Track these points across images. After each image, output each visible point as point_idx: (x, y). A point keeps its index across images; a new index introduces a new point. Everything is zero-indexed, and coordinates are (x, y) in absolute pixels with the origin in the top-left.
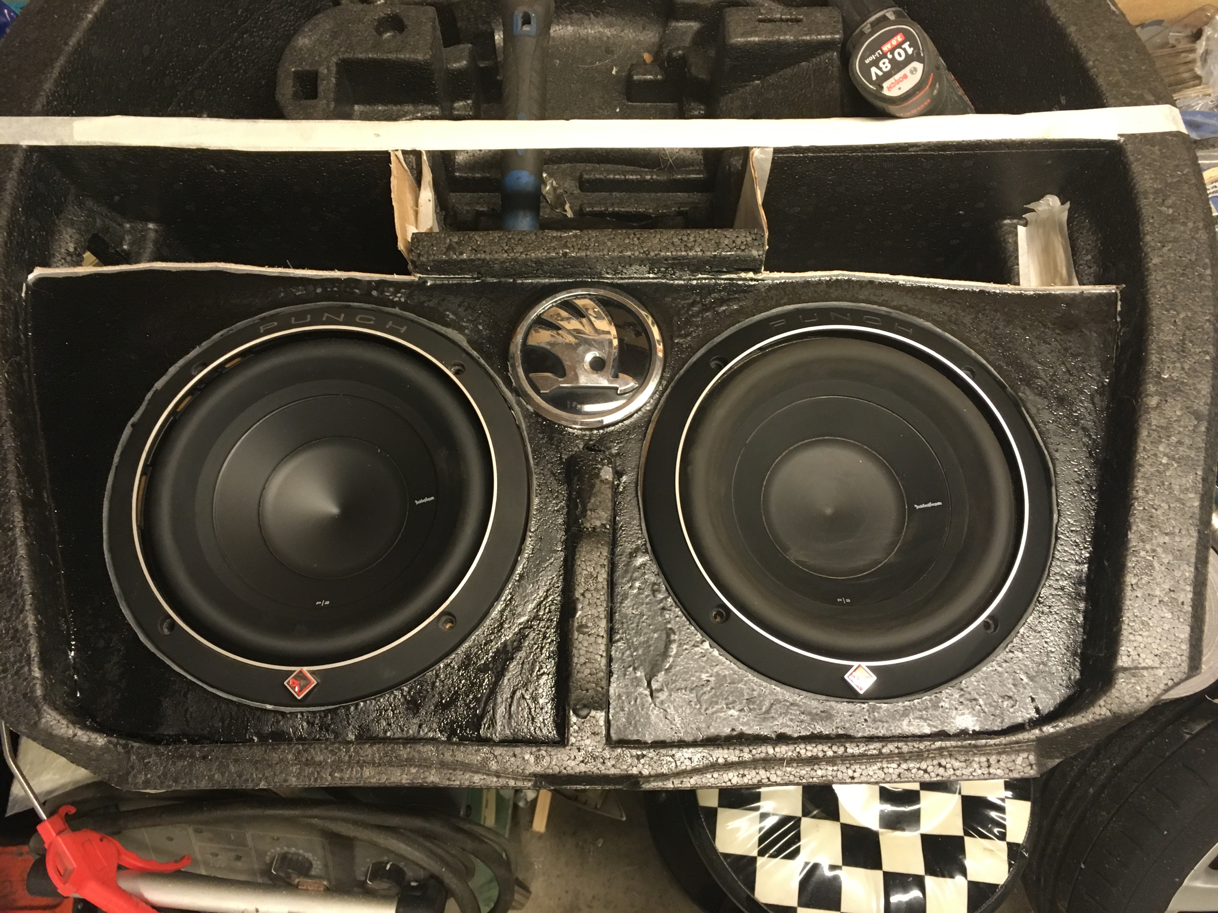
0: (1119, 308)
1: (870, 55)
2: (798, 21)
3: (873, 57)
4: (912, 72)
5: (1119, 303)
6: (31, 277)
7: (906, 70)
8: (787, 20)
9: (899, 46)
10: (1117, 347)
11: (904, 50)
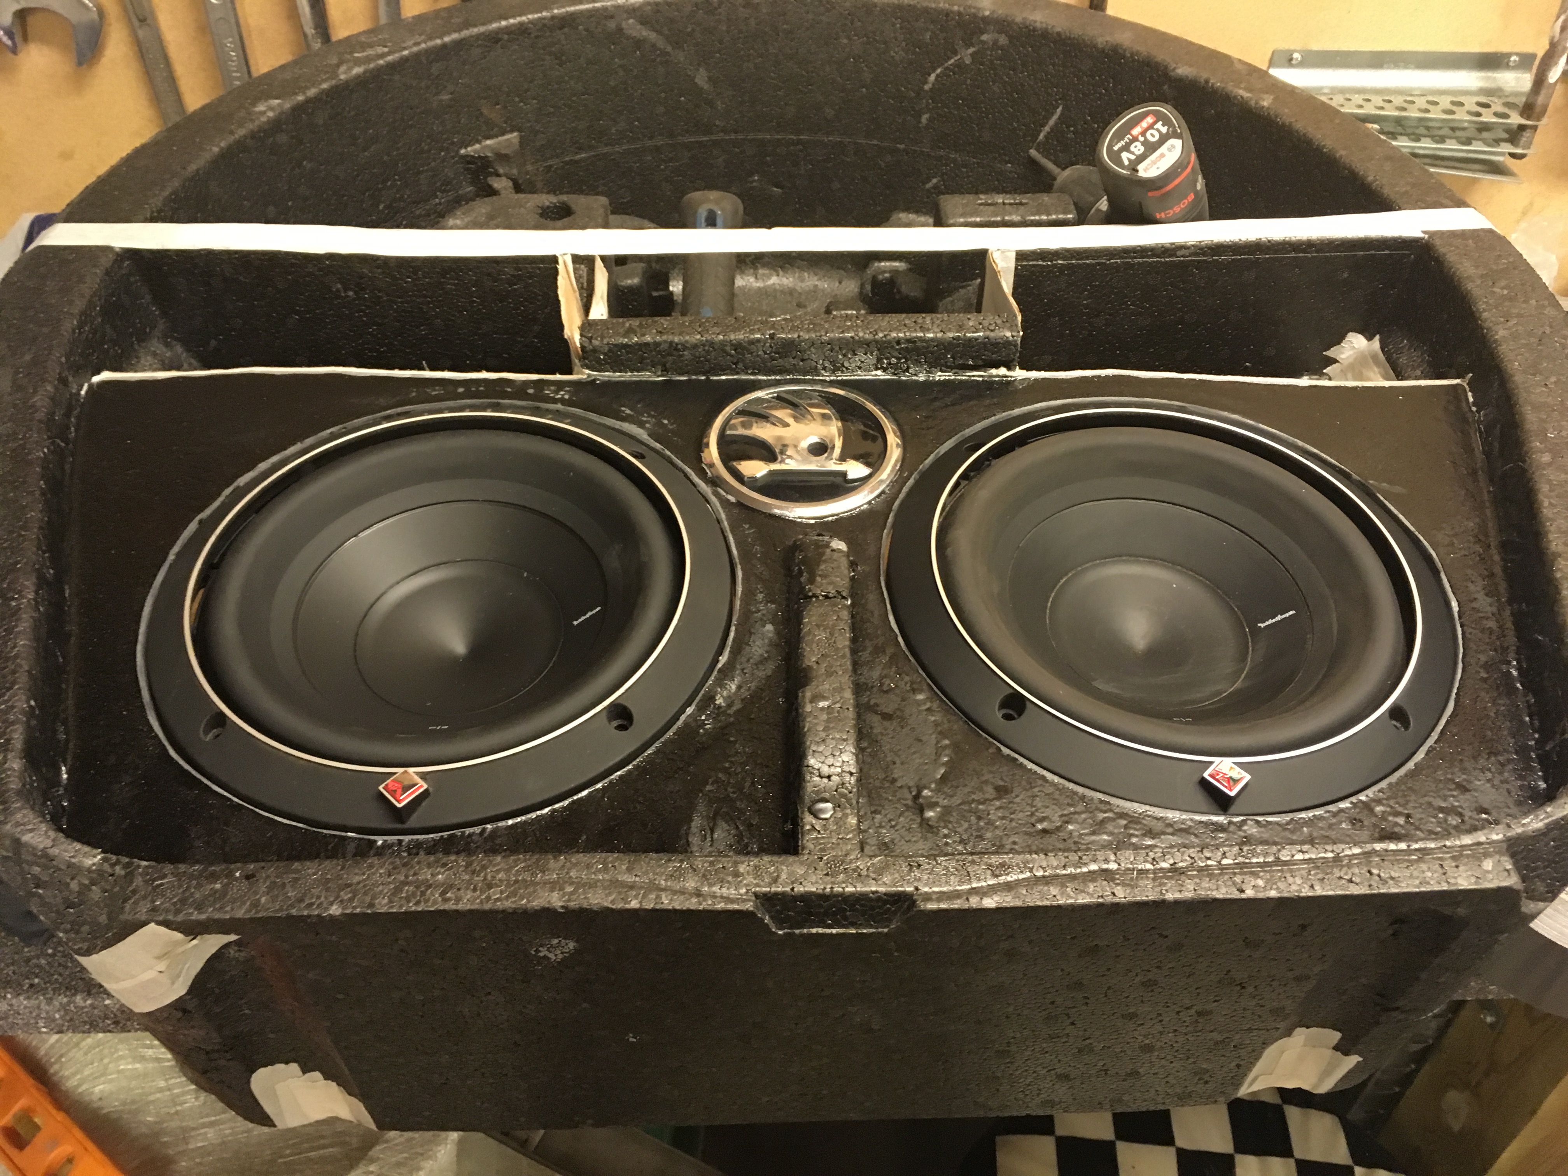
0: (1471, 400)
1: (1119, 141)
2: (1021, 204)
3: (1122, 143)
4: (1169, 150)
5: (1470, 394)
6: (96, 379)
7: (1163, 149)
8: (1011, 204)
9: (1151, 127)
10: (1480, 432)
11: (1158, 130)
